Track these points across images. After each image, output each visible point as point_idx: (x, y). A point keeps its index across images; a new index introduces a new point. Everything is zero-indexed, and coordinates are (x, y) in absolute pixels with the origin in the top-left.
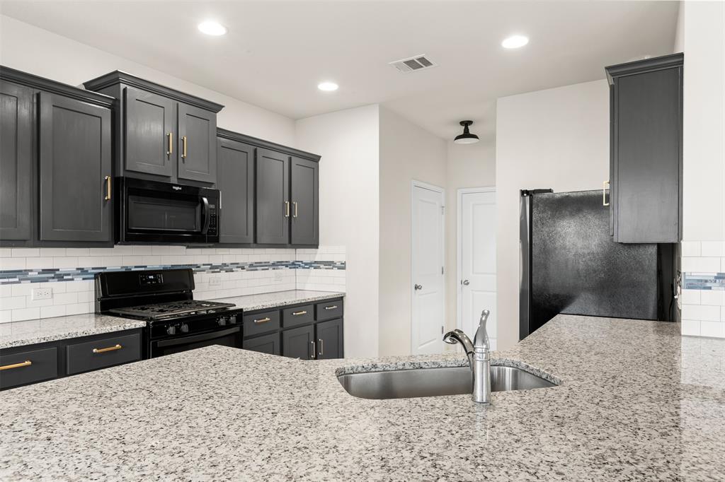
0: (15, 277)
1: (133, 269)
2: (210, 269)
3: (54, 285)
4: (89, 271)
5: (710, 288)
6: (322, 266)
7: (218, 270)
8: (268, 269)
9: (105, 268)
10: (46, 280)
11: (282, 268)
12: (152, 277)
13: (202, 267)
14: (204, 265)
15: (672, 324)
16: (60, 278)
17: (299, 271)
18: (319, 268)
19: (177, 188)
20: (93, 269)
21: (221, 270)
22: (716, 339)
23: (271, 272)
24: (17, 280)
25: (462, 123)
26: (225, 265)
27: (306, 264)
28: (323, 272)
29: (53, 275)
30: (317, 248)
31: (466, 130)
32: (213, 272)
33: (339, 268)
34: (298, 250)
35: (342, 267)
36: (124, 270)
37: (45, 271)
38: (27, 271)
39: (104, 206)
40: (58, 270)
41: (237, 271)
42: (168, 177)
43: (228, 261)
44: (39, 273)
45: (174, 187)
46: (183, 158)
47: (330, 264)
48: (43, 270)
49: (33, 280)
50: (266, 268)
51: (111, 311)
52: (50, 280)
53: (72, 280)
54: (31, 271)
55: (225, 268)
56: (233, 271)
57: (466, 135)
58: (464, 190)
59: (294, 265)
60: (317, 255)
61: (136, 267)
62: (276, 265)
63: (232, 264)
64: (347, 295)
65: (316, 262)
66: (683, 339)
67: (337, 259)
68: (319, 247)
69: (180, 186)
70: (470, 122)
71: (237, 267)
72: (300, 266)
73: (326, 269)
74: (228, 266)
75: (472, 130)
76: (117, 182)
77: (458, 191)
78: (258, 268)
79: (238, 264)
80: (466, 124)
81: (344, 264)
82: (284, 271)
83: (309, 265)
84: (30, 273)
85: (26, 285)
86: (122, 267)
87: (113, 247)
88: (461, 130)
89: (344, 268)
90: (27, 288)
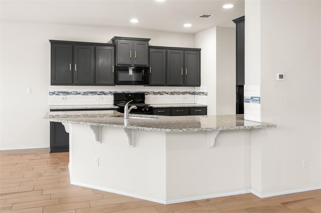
2: (153, 93)
3: (103, 96)
7: (157, 94)
10: (101, 95)
11: (187, 95)
12: (130, 95)
14: (151, 92)
15: (243, 114)
16: (105, 94)
17: (195, 96)
18: (200, 95)
20: (113, 92)
22: (256, 122)
24: (94, 94)
30: (200, 87)
32: (154, 95)
34: (195, 87)
35: (207, 94)
37: (101, 92)
39: (112, 74)
40: (104, 92)
41: (165, 95)
42: (131, 64)
43: (161, 91)
46: (135, 58)
47: (203, 93)
49: (98, 94)
50: (179, 94)
53: (108, 95)
54: (98, 92)
55: (160, 93)
56: (163, 95)
59: (193, 93)
60: (200, 89)
61: (126, 92)
62: (184, 93)
63: (163, 92)
65: (200, 92)
66: (245, 121)
67: (205, 91)
71: (165, 93)
73: (202, 95)
76: (115, 67)
78: (175, 94)
83: (198, 93)
85: (96, 95)
90: (97, 96)
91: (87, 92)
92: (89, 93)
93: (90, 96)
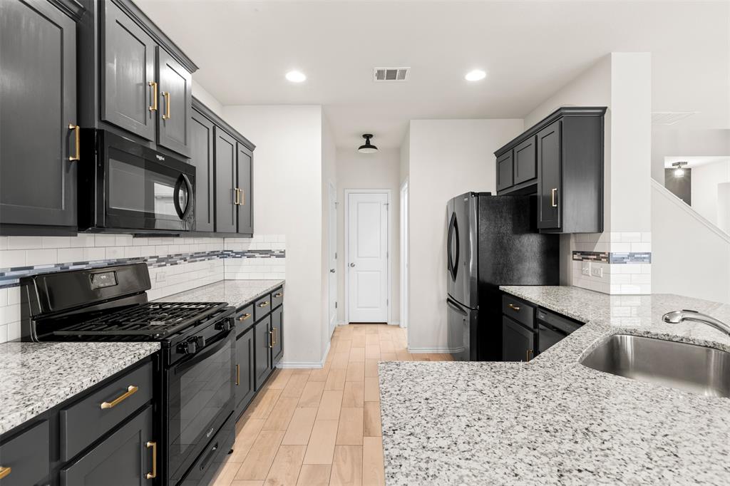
1: (72, 268)
2: (157, 262)
4: (6, 274)
5: (626, 263)
6: (257, 255)
7: (164, 263)
8: (204, 260)
9: (31, 268)
11: (214, 259)
13: (149, 260)
14: (151, 257)
17: (228, 261)
18: (253, 257)
19: (161, 158)
20: (13, 270)
21: (167, 263)
23: (207, 263)
25: (365, 136)
26: (170, 257)
27: (237, 253)
28: (258, 260)
30: (252, 237)
31: (368, 142)
32: (159, 266)
33: (277, 256)
34: (227, 239)
35: (282, 255)
36: (58, 269)
39: (67, 170)
41: (180, 263)
42: (148, 141)
43: (172, 253)
45: (158, 156)
46: (164, 120)
47: (267, 253)
50: (203, 258)
51: (56, 333)
55: (170, 260)
56: (177, 264)
57: (368, 145)
58: (353, 191)
59: (223, 255)
60: (251, 244)
61: (75, 264)
62: (211, 255)
63: (176, 255)
64: (287, 282)
65: (249, 251)
67: (275, 248)
68: (254, 236)
69: (163, 156)
70: (371, 136)
72: (229, 255)
73: (262, 257)
74: (172, 258)
75: (372, 142)
77: (346, 191)
78: (198, 259)
79: (181, 255)
80: (368, 137)
81: (284, 252)
82: (217, 261)
83: (242, 254)
86: (57, 265)
87: (76, 235)
88: (363, 142)
89: (283, 256)
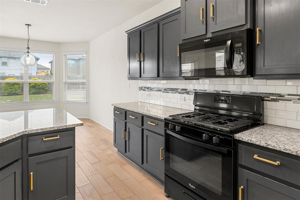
0: (175, 91)
3: (185, 95)
10: (183, 93)
12: (223, 98)
16: (188, 93)
29: (185, 91)
37: (183, 89)
38: (178, 89)
40: (187, 89)
44: (181, 90)
48: (182, 89)
49: (180, 93)
52: (185, 94)
53: (192, 94)
54: (179, 89)
84: (178, 90)
90: (177, 95)
91: (167, 88)
92: (169, 91)
93: (170, 95)
